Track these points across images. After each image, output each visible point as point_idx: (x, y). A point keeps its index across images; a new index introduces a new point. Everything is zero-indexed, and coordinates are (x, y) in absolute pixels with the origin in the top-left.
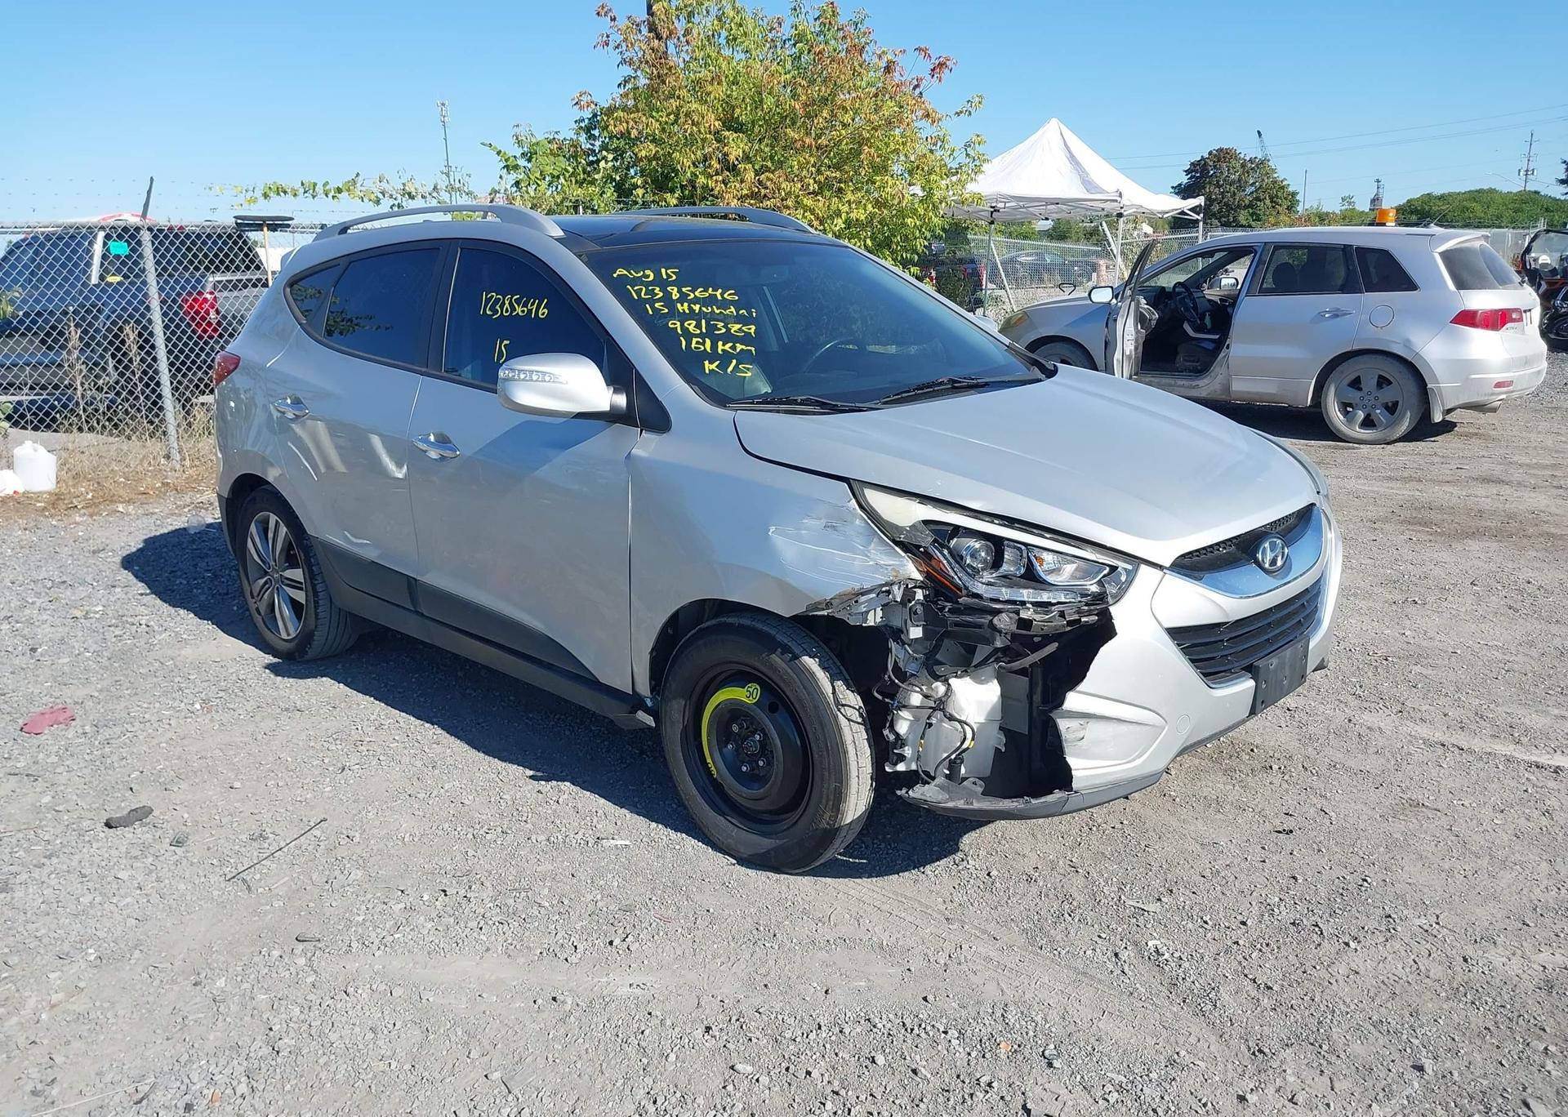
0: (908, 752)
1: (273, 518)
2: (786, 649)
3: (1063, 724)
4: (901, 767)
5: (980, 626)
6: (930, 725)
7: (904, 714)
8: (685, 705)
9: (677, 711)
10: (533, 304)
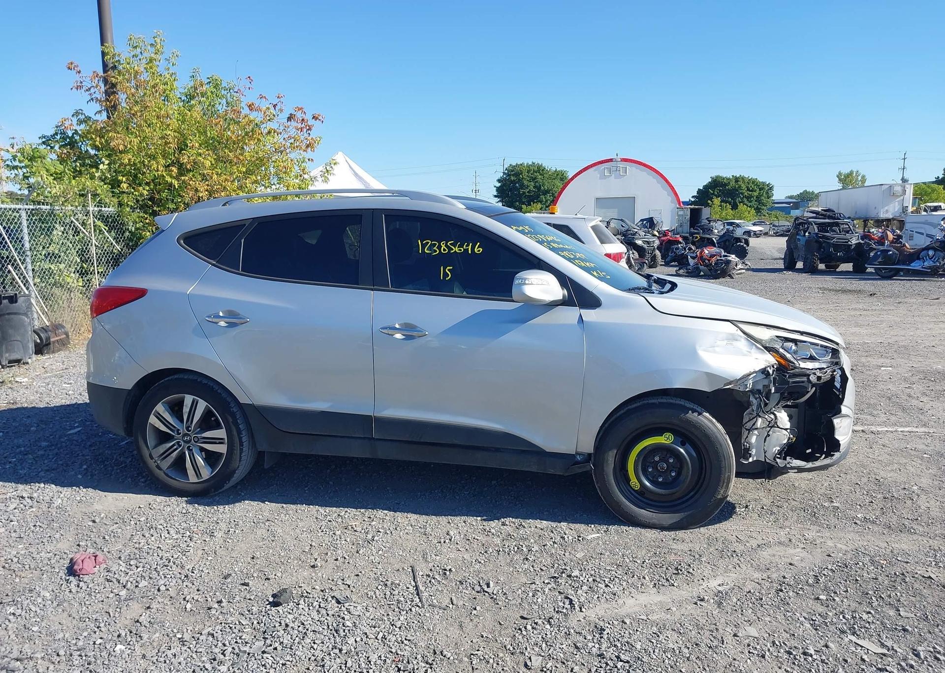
0: (753, 452)
1: (188, 399)
2: (694, 411)
3: (836, 421)
4: (751, 460)
5: (803, 382)
6: (769, 435)
7: (756, 432)
8: (617, 453)
9: (611, 457)
10: (468, 245)
